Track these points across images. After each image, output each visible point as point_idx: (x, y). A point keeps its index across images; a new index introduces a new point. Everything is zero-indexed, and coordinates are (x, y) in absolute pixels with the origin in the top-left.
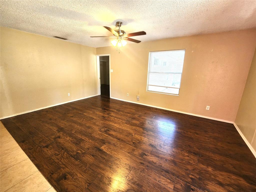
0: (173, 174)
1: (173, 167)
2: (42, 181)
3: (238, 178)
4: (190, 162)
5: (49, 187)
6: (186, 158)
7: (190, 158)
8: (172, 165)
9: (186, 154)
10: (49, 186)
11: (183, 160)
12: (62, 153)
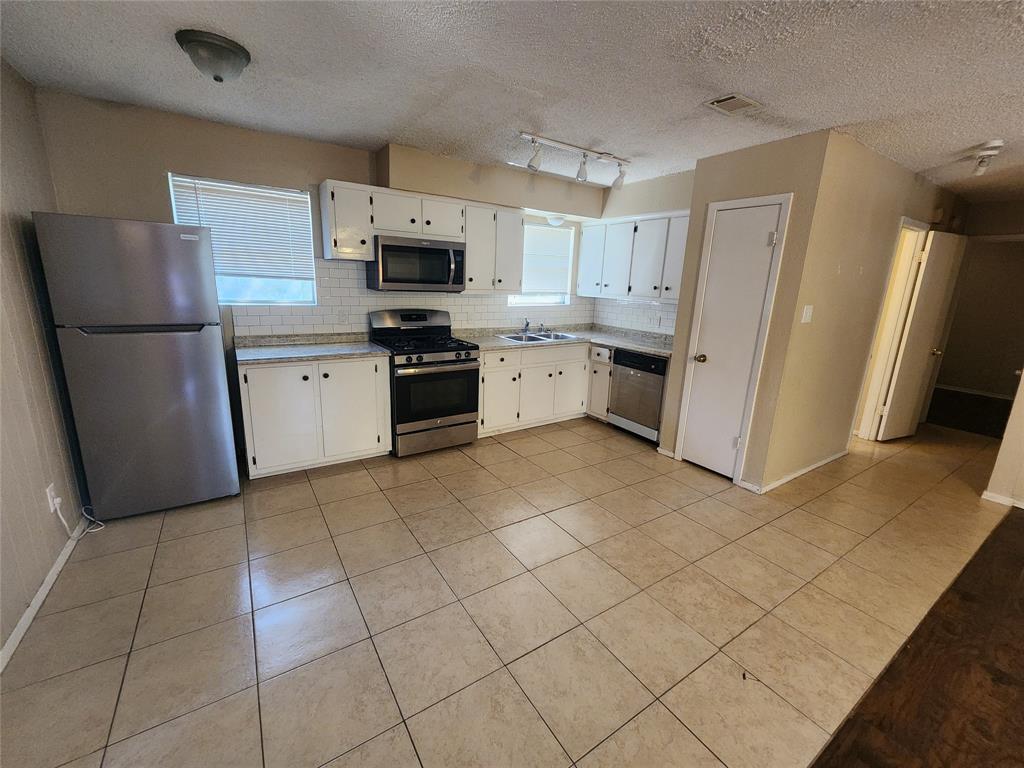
2: (842, 699)
5: (829, 726)
10: (833, 727)
12: (1010, 751)
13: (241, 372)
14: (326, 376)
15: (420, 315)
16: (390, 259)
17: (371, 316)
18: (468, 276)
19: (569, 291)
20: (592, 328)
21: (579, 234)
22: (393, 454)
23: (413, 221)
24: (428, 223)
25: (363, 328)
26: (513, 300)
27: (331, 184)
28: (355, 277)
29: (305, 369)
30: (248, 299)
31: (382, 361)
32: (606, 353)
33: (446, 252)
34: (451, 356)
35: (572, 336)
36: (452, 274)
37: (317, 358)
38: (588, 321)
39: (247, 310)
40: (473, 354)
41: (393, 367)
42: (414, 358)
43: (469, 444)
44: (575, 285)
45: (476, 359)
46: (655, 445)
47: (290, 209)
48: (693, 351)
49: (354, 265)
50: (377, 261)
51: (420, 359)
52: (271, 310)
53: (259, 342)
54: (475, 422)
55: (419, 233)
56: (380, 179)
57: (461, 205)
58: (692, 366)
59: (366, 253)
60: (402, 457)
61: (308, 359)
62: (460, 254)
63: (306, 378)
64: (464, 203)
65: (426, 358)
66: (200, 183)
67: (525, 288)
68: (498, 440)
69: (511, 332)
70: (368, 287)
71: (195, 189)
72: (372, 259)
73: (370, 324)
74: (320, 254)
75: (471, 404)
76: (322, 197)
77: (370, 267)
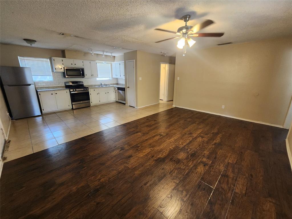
0: (96, 159)
1: (101, 161)
3: (44, 208)
4: (93, 177)
6: (99, 176)
7: (96, 180)
8: (102, 161)
9: (102, 180)
11: (99, 172)
13: (39, 93)
14: (56, 94)
15: (76, 82)
16: (67, 72)
17: (65, 83)
18: (85, 74)
19: (111, 77)
20: (117, 84)
21: (111, 65)
22: (73, 109)
23: (72, 64)
24: (75, 64)
25: (64, 85)
26: (98, 79)
27: (53, 58)
28: (61, 75)
29: (52, 92)
30: (38, 80)
31: (68, 91)
32: (117, 88)
33: (80, 70)
34: (83, 89)
35: (111, 86)
36: (81, 74)
37: (54, 90)
38: (116, 83)
39: (38, 83)
40: (87, 89)
41: (70, 92)
42: (74, 90)
43: (89, 106)
44: (112, 76)
45: (88, 90)
46: (125, 104)
47: (45, 62)
48: (127, 86)
49: (60, 73)
50: (65, 72)
51: (76, 90)
52: (43, 82)
53: (41, 88)
54: (90, 102)
55: (74, 66)
56: (64, 56)
57: (82, 60)
58: (128, 89)
59: (62, 70)
60: (74, 109)
61: (52, 91)
62: (83, 70)
63: (52, 94)
64: (83, 60)
65: (77, 90)
66: (25, 58)
67: (99, 76)
68: (96, 106)
69: (98, 85)
70: (64, 77)
71: (24, 59)
72: (64, 72)
73: (65, 84)
74: (53, 71)
75: (88, 99)
76: (52, 60)
77: (64, 73)
